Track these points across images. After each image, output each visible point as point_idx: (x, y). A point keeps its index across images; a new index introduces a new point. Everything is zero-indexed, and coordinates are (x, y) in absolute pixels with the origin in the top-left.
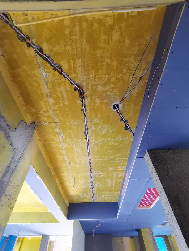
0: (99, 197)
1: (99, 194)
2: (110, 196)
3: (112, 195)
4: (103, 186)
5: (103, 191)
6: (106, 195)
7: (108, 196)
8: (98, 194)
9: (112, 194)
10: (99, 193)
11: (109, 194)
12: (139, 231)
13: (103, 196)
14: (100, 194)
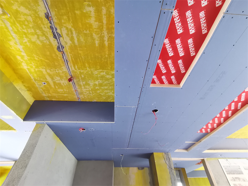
0: (84, 85)
1: (83, 76)
2: (106, 85)
3: (107, 79)
4: (82, 39)
5: (87, 65)
6: (97, 79)
7: (101, 82)
8: (81, 76)
9: (107, 76)
10: (82, 71)
11: (102, 77)
12: (149, 156)
13: (92, 83)
14: (83, 73)
